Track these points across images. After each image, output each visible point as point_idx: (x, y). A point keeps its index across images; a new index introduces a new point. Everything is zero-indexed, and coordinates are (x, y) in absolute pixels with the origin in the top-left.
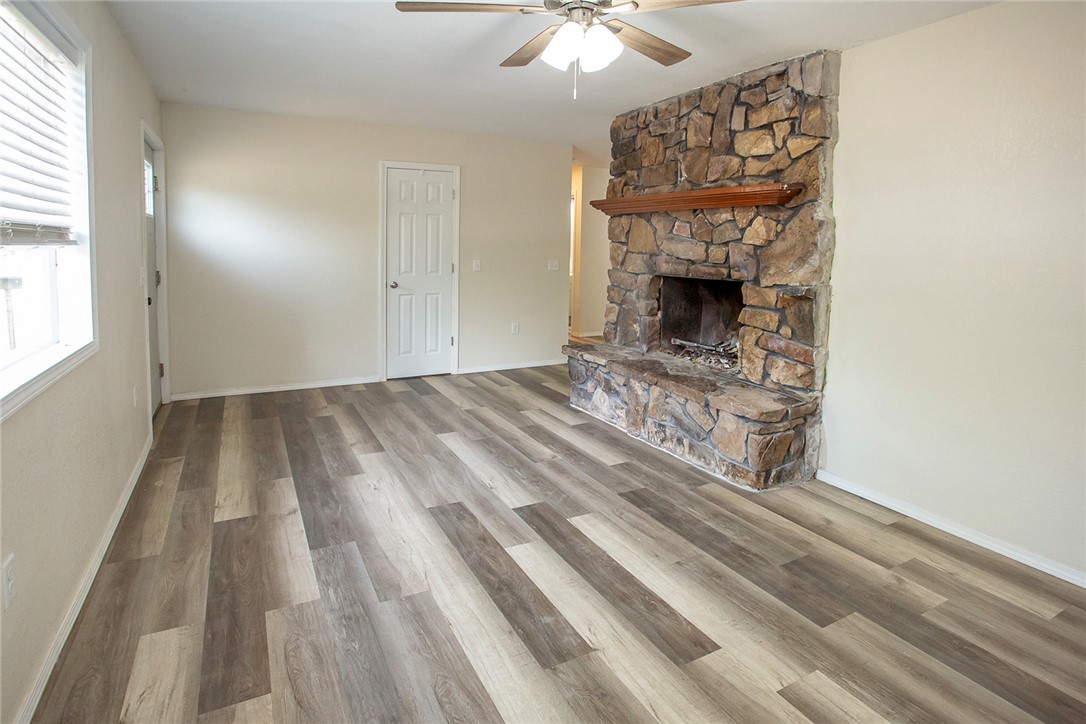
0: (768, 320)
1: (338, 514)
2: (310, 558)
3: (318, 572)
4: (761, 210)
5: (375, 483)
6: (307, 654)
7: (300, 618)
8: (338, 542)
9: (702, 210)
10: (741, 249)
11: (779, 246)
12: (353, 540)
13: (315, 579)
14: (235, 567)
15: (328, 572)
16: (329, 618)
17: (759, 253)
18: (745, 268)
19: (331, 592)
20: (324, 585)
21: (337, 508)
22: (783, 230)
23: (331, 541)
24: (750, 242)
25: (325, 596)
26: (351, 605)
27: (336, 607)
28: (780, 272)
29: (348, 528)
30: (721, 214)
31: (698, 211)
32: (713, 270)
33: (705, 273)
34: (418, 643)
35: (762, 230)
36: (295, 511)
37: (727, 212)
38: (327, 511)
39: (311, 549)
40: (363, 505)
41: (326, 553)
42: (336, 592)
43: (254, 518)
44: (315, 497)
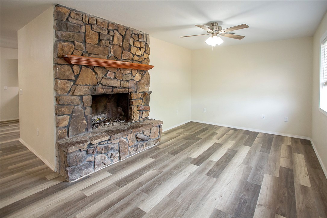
0: (139, 102)
1: (244, 193)
2: (262, 183)
3: (262, 179)
4: (138, 71)
5: (218, 199)
6: (272, 168)
7: (271, 173)
8: (252, 184)
9: (120, 69)
10: (133, 82)
11: (142, 81)
12: (247, 182)
13: (264, 178)
14: (286, 193)
15: (260, 178)
16: (265, 170)
17: (138, 83)
18: (134, 88)
19: (262, 173)
20: (262, 176)
21: (242, 196)
22: (143, 77)
23: (253, 185)
24: (136, 80)
25: (263, 174)
26: (259, 169)
27: (262, 171)
28: (143, 88)
29: (245, 186)
30: (127, 71)
31: (119, 69)
32: (123, 90)
33: (120, 91)
34: (252, 160)
35: (139, 77)
36: (259, 205)
37: (129, 70)
38: (247, 197)
39: (261, 186)
40: (233, 192)
41: (257, 182)
42: (261, 173)
43: (277, 213)
44: (246, 208)
